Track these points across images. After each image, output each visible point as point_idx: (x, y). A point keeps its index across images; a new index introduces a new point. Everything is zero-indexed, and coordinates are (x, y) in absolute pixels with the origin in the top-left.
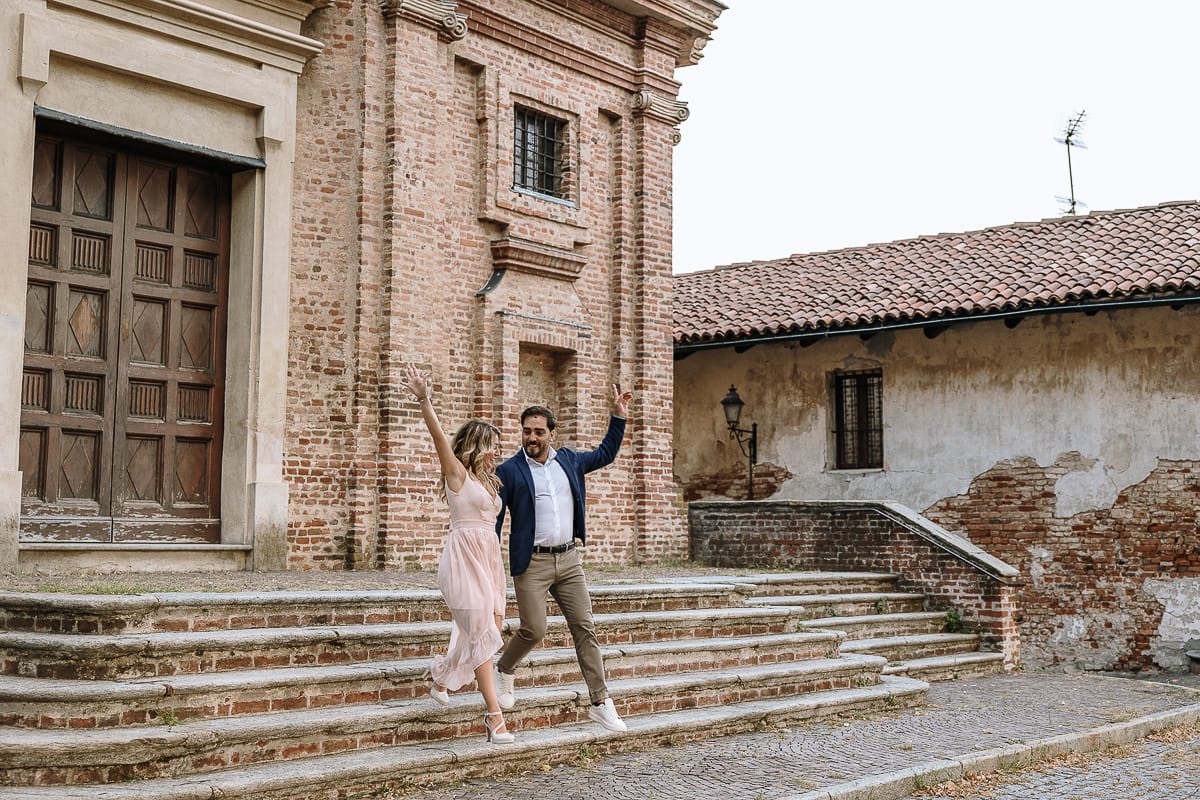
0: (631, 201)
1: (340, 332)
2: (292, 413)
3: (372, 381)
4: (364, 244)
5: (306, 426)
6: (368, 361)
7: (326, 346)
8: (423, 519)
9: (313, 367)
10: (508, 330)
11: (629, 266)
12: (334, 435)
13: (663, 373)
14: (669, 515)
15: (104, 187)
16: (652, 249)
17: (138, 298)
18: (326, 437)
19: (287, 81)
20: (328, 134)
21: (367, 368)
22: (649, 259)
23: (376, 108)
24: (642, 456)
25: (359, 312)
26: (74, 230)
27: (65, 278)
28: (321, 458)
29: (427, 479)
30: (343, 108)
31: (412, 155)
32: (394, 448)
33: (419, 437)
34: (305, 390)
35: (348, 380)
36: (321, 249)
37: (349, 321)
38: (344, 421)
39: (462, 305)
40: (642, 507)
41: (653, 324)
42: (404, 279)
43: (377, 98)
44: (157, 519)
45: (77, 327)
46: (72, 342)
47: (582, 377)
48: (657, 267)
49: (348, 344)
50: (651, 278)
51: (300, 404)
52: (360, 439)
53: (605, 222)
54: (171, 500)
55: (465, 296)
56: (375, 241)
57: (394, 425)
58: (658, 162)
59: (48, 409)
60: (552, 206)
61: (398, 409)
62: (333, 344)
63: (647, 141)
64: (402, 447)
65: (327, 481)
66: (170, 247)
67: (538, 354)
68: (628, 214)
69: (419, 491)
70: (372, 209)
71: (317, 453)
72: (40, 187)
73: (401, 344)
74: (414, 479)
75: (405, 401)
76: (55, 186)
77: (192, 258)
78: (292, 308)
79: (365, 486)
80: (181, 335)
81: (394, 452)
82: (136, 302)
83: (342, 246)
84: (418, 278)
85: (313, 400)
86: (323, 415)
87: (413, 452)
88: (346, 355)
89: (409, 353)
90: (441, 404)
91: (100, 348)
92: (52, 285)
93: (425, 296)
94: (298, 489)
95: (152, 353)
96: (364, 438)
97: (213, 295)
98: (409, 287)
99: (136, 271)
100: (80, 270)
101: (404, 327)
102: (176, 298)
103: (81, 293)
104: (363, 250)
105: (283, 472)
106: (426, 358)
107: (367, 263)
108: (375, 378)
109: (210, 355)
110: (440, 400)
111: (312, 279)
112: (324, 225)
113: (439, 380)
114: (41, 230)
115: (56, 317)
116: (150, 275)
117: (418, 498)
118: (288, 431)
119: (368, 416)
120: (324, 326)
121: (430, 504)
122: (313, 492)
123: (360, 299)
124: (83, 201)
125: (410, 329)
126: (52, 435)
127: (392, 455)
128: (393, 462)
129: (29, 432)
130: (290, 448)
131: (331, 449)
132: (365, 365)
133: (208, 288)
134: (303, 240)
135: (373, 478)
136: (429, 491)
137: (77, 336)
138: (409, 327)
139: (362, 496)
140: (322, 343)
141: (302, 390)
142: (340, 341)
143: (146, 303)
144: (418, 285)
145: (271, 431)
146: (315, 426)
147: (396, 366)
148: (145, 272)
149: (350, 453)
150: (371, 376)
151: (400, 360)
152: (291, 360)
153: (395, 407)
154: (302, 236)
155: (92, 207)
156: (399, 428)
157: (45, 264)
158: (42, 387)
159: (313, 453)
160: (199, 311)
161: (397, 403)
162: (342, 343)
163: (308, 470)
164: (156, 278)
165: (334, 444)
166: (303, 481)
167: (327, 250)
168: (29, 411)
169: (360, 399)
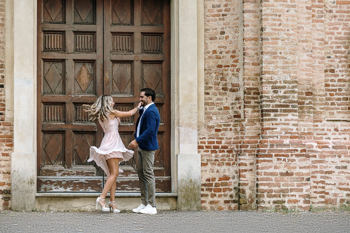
1: (237, 67)
2: (211, 115)
3: (254, 93)
4: (246, 15)
5: (221, 122)
6: (251, 82)
7: (230, 76)
8: (287, 174)
9: (223, 89)
12: (235, 126)
15: (91, 7)
17: (114, 62)
18: (231, 127)
21: (251, 86)
25: (244, 54)
26: (74, 32)
27: (70, 57)
28: (229, 139)
29: (291, 148)
32: (268, 131)
33: (288, 124)
34: (219, 102)
35: (241, 94)
36: (225, 21)
37: (241, 61)
38: (240, 117)
39: (340, 41)
42: (273, 31)
44: (131, 177)
45: (80, 80)
46: (78, 88)
49: (240, 74)
51: (216, 109)
52: (247, 127)
55: (342, 35)
56: (254, 12)
57: (267, 118)
59: (65, 122)
61: (271, 108)
62: (233, 74)
64: (274, 130)
65: (230, 151)
66: (132, 33)
69: (283, 156)
71: (226, 136)
72: (55, 13)
73: (272, 70)
74: (281, 149)
75: (276, 103)
76: (63, 11)
77: (148, 37)
78: (207, 57)
79: (247, 154)
80: (143, 78)
81: (269, 134)
82: (113, 64)
83: (236, 18)
84: (285, 30)
85: (223, 107)
86: (229, 115)
87: (283, 133)
88: (240, 80)
89: (279, 75)
90: (312, 103)
91: (94, 89)
92: (63, 61)
93: (290, 40)
94: (212, 157)
95: (125, 89)
96: (250, 127)
97: (161, 55)
98: (277, 36)
99: (113, 48)
100: (80, 51)
101: (273, 60)
102: (137, 59)
103: (81, 63)
104: (245, 19)
105: (200, 147)
106: (293, 77)
107: (248, 26)
108: (258, 91)
109: (162, 87)
110: (311, 101)
111: (220, 39)
112: (226, 8)
113: (310, 89)
114: (57, 34)
115: (66, 76)
116: (122, 49)
117: (282, 160)
118: (207, 125)
119: (253, 113)
120: (228, 65)
121: (293, 163)
122: (222, 158)
123: (245, 47)
124: (79, 17)
125: (278, 61)
126: (68, 134)
127: (267, 135)
128: (268, 139)
129: (56, 133)
130: (209, 134)
131: (234, 134)
132: (250, 84)
133: (158, 51)
134: (213, 18)
135: (254, 149)
136: (292, 155)
137: (80, 84)
138: (278, 60)
139: (244, 159)
140: (228, 75)
141: (217, 102)
142: (237, 73)
143: (120, 64)
144: (285, 34)
145: (188, 126)
146: (224, 122)
147: (268, 83)
148: (119, 48)
149: (242, 136)
150: (255, 91)
151: (272, 79)
152: (208, 86)
153: (268, 107)
154: (213, 16)
155: (85, 19)
156: (272, 119)
157: (60, 51)
158: (62, 111)
159: (224, 137)
160: (154, 64)
161: (270, 105)
162: (238, 74)
163: (219, 146)
164: (126, 50)
165: (235, 131)
166: (216, 152)
167: (228, 21)
168: (55, 124)
169: (246, 104)
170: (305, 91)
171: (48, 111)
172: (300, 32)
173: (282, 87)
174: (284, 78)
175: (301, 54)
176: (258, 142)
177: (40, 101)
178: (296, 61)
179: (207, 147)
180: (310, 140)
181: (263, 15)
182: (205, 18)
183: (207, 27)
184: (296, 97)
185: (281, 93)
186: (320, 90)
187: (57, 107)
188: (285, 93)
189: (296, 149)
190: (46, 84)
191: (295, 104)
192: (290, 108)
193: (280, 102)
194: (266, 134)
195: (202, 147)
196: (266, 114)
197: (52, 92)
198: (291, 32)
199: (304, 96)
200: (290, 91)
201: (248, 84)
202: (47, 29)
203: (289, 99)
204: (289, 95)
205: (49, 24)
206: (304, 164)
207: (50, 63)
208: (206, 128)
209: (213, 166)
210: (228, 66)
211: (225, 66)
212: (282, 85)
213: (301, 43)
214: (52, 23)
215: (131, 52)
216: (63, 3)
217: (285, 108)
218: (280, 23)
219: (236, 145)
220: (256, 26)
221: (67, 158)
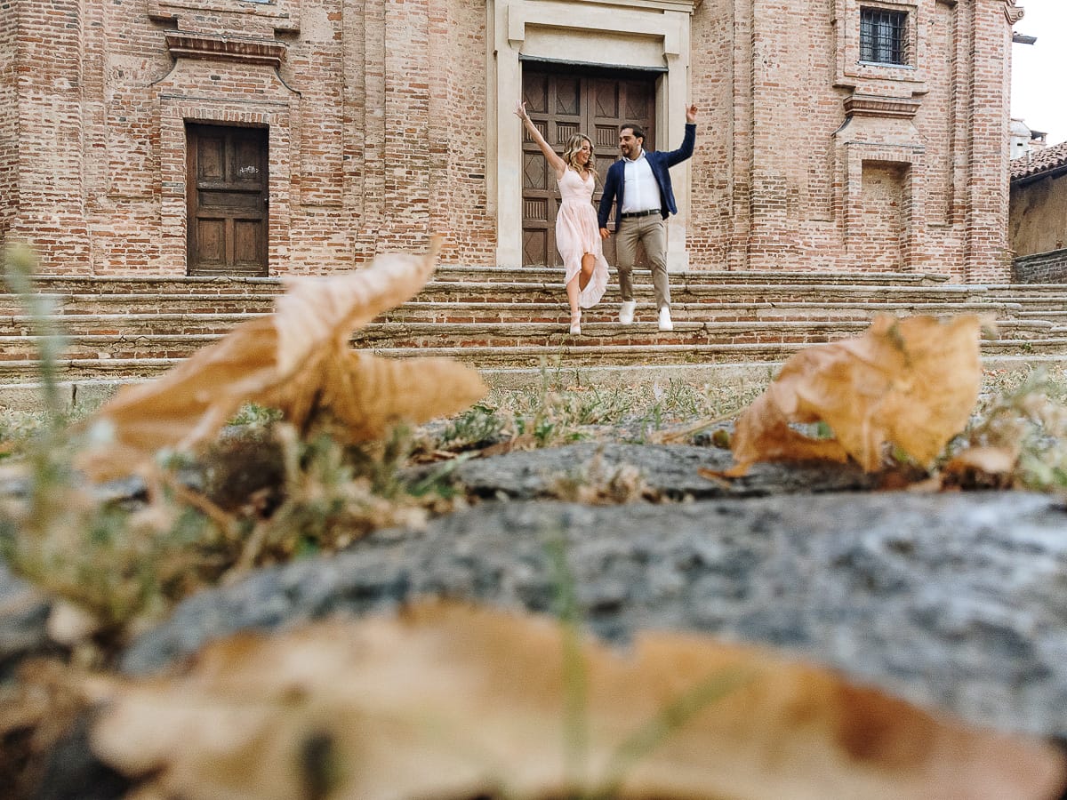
0: (966, 59)
1: (725, 163)
2: (697, 213)
3: (744, 190)
4: (736, 108)
5: (707, 220)
6: (741, 177)
7: (717, 172)
9: (710, 186)
10: (852, 153)
11: (962, 104)
12: (723, 223)
13: (992, 173)
14: (993, 266)
15: (574, 98)
16: (982, 89)
18: (718, 225)
19: (682, 18)
20: (715, 47)
21: (741, 182)
22: (979, 96)
23: (744, 24)
24: (971, 229)
25: (734, 149)
26: (557, 123)
28: (716, 237)
29: (781, 244)
30: (723, 29)
31: (769, 49)
32: (758, 227)
33: (777, 220)
34: (705, 199)
35: (729, 190)
36: (712, 116)
37: (730, 156)
38: (728, 214)
39: (821, 142)
40: (968, 261)
41: (983, 140)
42: (764, 126)
43: (744, 18)
47: (915, 180)
48: (987, 101)
49: (729, 170)
50: (981, 110)
51: (702, 207)
52: (736, 224)
53: (944, 77)
55: (823, 136)
56: (745, 105)
57: (759, 213)
58: (989, 28)
59: (547, 219)
60: (892, 70)
61: (761, 204)
62: (721, 171)
63: (978, 15)
64: (764, 226)
65: (718, 250)
67: (886, 169)
68: (962, 68)
69: (774, 251)
70: (741, 87)
71: (713, 235)
72: (538, 101)
73: (762, 165)
75: (766, 199)
76: (545, 99)
79: (737, 250)
81: (759, 230)
83: (725, 112)
84: (775, 124)
85: (710, 205)
86: (716, 213)
87: (773, 229)
88: (728, 176)
89: (769, 170)
90: (797, 201)
93: (780, 136)
94: (699, 256)
96: (739, 224)
98: (768, 131)
101: (764, 155)
104: (735, 112)
105: (688, 246)
106: (782, 172)
107: (738, 119)
108: (749, 187)
110: (797, 199)
111: (707, 134)
112: (714, 102)
116: (606, 143)
118: (693, 223)
119: (742, 210)
120: (715, 161)
122: (709, 256)
123: (734, 141)
124: (562, 106)
127: (757, 231)
128: (758, 235)
129: (538, 231)
130: (696, 233)
131: (722, 232)
132: (739, 180)
135: (744, 245)
136: (782, 251)
138: (768, 155)
139: (734, 255)
140: (715, 171)
141: (703, 200)
143: (604, 159)
144: (775, 128)
145: (677, 222)
146: (710, 220)
147: (759, 178)
148: (603, 142)
149: (731, 233)
150: (745, 186)
151: (762, 174)
152: (693, 183)
155: (568, 109)
158: (544, 207)
159: (710, 235)
161: (759, 201)
162: (726, 169)
163: (705, 245)
164: (610, 144)
165: (723, 228)
166: (703, 251)
168: (537, 221)
169: (735, 201)
170: (792, 189)
171: (532, 207)
173: (772, 182)
174: (774, 174)
175: (789, 151)
176: (749, 238)
177: (525, 196)
178: (785, 158)
179: (694, 246)
181: (754, 108)
184: (784, 193)
185: (771, 188)
186: (803, 190)
187: (540, 203)
188: (775, 189)
189: (785, 245)
190: (526, 178)
191: (783, 201)
192: (779, 204)
193: (770, 198)
196: (755, 210)
197: (534, 188)
198: (781, 127)
200: (780, 187)
203: (778, 195)
204: (778, 191)
206: (793, 259)
207: (531, 155)
208: (693, 226)
210: (716, 163)
211: (712, 163)
212: (773, 180)
213: (789, 139)
216: (545, 90)
217: (775, 203)
218: (771, 117)
219: (724, 243)
220: (747, 120)
221: (549, 258)
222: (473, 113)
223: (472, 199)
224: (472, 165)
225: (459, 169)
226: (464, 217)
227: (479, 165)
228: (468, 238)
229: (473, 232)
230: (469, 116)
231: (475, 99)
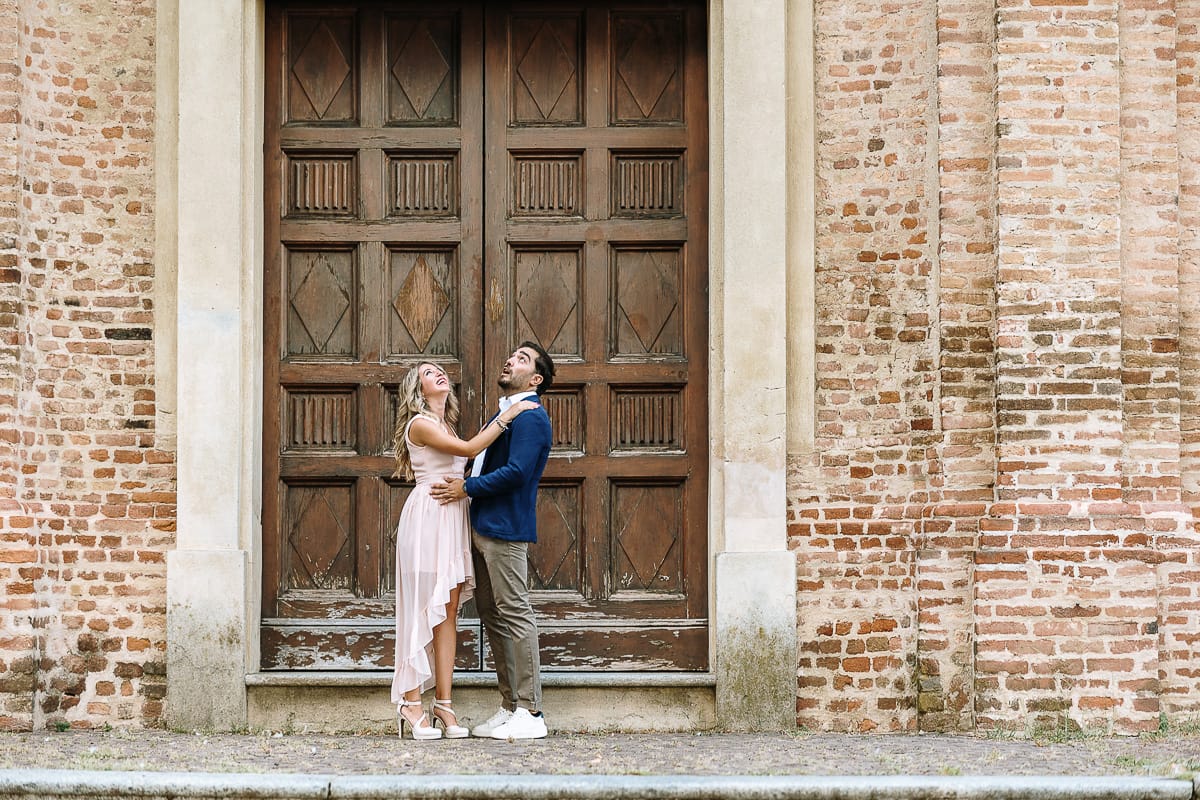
1: (921, 259)
2: (839, 421)
3: (975, 347)
4: (946, 83)
5: (870, 443)
6: (964, 308)
7: (901, 288)
8: (1078, 610)
9: (878, 332)
12: (913, 457)
15: (445, 67)
17: (520, 248)
18: (902, 460)
21: (964, 323)
25: (941, 215)
26: (388, 152)
27: (373, 236)
28: (895, 501)
29: (1093, 531)
32: (1015, 475)
33: (1086, 449)
34: (865, 376)
35: (932, 349)
36: (883, 106)
37: (931, 238)
38: (931, 429)
42: (1036, 136)
44: (575, 622)
45: (408, 310)
46: (400, 335)
49: (931, 282)
51: (854, 401)
54: (602, 587)
56: (976, 71)
57: (1014, 428)
59: (356, 448)
61: (1026, 395)
62: (910, 283)
64: (1038, 471)
65: (897, 543)
66: (581, 152)
69: (1064, 556)
70: (964, 10)
71: (887, 492)
72: (325, 93)
73: (1031, 268)
74: (1057, 533)
75: (1044, 379)
76: (352, 85)
77: (632, 164)
78: (823, 226)
79: (944, 551)
80: (616, 301)
81: (1019, 482)
82: (518, 255)
83: (917, 92)
84: (1076, 129)
85: (880, 393)
86: (898, 421)
87: (1070, 480)
88: (929, 302)
89: (1054, 283)
90: (1177, 376)
91: (453, 340)
92: (351, 247)
93: (1096, 165)
94: (838, 561)
95: (559, 338)
96: (958, 460)
97: (677, 222)
98: (1049, 152)
99: (516, 202)
100: (407, 216)
101: (1037, 233)
102: (596, 238)
103: (413, 254)
104: (942, 95)
105: (793, 530)
106: (1103, 289)
107: (953, 119)
108: (987, 339)
109: (679, 329)
110: (1173, 369)
111: (867, 165)
112: (887, 59)
113: (1170, 329)
114: (332, 161)
115: (362, 298)
116: (546, 206)
117: (1062, 570)
118: (824, 454)
119: (970, 415)
120: (894, 251)
121: (1097, 581)
122: (871, 564)
123: (942, 189)
124: (406, 102)
125: (1054, 235)
126: (365, 488)
127: (1012, 487)
128: (1014, 502)
129: (329, 486)
130: (832, 486)
131: (912, 484)
132: (958, 317)
133: (669, 211)
134: (846, 95)
135: (969, 534)
136: (1094, 555)
137: (409, 325)
138: (1052, 232)
139: (935, 570)
140: (893, 284)
141: (858, 377)
142: (922, 277)
143: (541, 255)
144: (1076, 143)
145: (755, 458)
146: (881, 442)
147: (1018, 312)
148: (537, 202)
149: (935, 489)
150: (976, 338)
151: (1030, 298)
152: (827, 324)
153: (1017, 392)
154: (844, 88)
155: (425, 108)
156: (1030, 434)
157: (341, 215)
158: (349, 413)
159: (879, 494)
160: (653, 254)
161: (1023, 386)
162: (924, 280)
163: (862, 526)
164: (560, 208)
165: (914, 473)
166: (853, 546)
167: (895, 106)
168: (323, 454)
169: (946, 384)
170: (1151, 337)
171: (301, 413)
172: (1135, 135)
173: (1065, 323)
174: (1075, 294)
175: (1138, 211)
176: (987, 511)
177: (277, 381)
178: (1115, 236)
179: (821, 529)
180: (1169, 502)
181: (1000, 81)
182: (817, 96)
183: (825, 127)
184: (1113, 356)
185: (1063, 343)
187: (333, 400)
188: (1076, 343)
189: (1109, 533)
190: (295, 324)
191: (1110, 381)
192: (1095, 395)
193: (1060, 376)
194: (1010, 483)
195: (804, 530)
196: (1008, 415)
197: (315, 352)
198: (1098, 136)
199: (1149, 352)
200: (1095, 336)
201: (955, 317)
202: (298, 146)
203: (1091, 364)
204: (1090, 351)
205: (307, 128)
206: (1136, 583)
207: (310, 254)
208: (822, 463)
209: (842, 590)
210: (895, 257)
211: (886, 257)
212: (1068, 315)
213: (1137, 172)
214: (314, 126)
215: (576, 213)
216: (352, 59)
217: (1077, 395)
218: (1060, 106)
219: (914, 521)
220: (980, 119)
221: (363, 567)
222: (121, 147)
223: (114, 401)
224: (114, 303)
225: (75, 317)
226: (86, 457)
227: (135, 302)
228: (92, 520)
229: (115, 499)
230: (108, 157)
231: (127, 105)
